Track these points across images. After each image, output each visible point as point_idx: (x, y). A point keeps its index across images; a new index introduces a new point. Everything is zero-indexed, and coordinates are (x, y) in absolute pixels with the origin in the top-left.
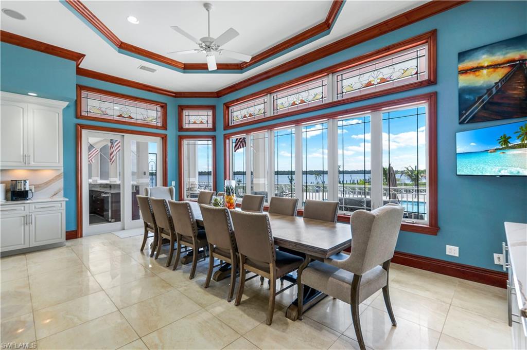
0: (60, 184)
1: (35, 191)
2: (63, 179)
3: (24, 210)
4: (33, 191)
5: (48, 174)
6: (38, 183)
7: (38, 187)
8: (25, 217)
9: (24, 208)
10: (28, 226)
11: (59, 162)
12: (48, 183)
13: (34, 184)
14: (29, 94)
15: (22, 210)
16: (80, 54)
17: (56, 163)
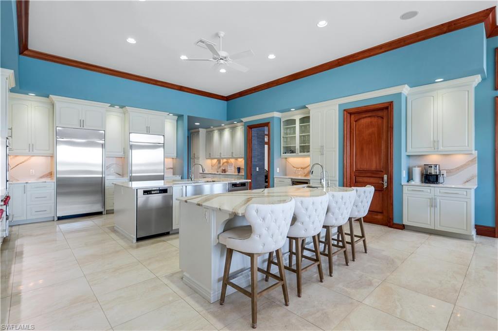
0: (474, 170)
1: (447, 176)
2: (477, 164)
3: (430, 193)
4: (445, 175)
5: (460, 159)
6: (450, 169)
7: (449, 172)
8: (431, 199)
9: (430, 191)
10: (433, 208)
11: (468, 146)
12: (459, 169)
13: (446, 169)
14: (436, 81)
15: (428, 192)
16: (487, 10)
17: (466, 146)
